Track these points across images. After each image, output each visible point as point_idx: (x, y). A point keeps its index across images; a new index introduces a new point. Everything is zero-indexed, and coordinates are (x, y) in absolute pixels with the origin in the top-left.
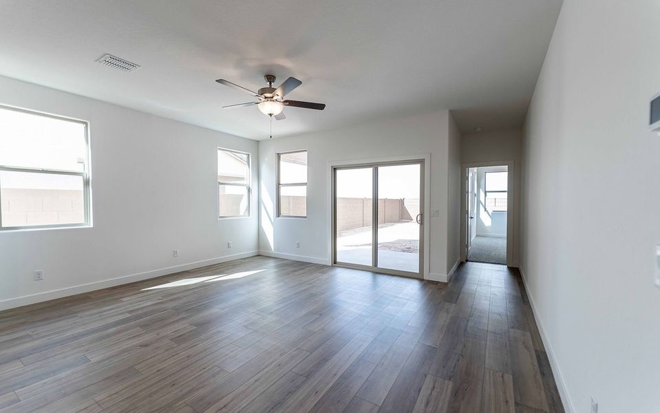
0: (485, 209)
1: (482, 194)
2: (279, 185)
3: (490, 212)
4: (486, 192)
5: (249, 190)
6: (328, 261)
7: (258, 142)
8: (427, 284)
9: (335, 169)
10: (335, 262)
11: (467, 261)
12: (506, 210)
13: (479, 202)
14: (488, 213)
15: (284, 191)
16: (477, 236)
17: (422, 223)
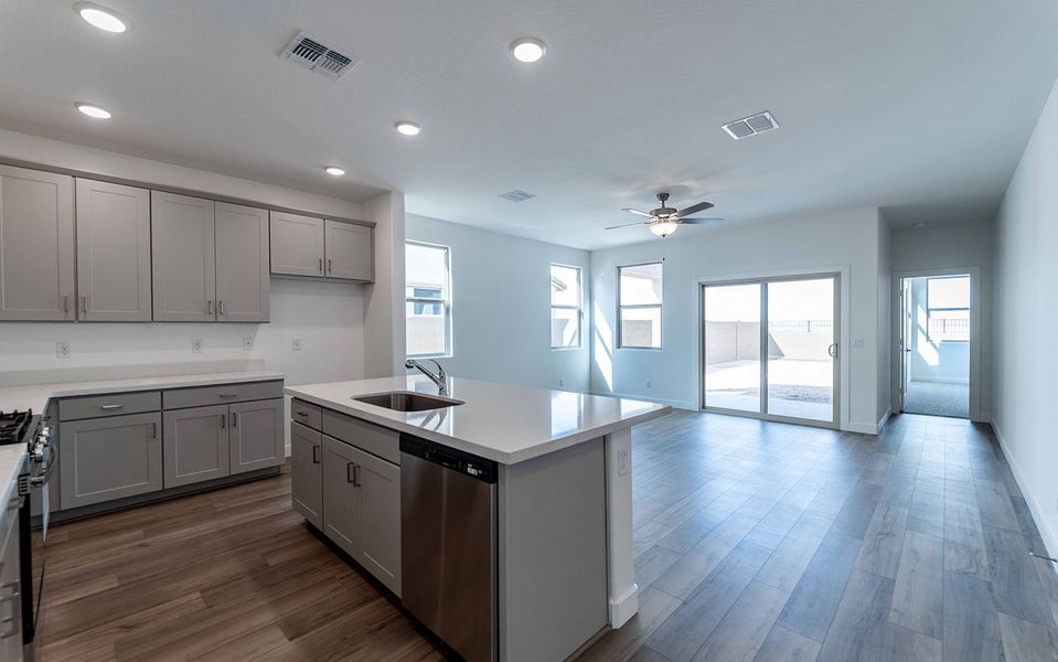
0: (928, 337)
1: (921, 314)
2: (619, 307)
3: (937, 343)
4: (928, 311)
5: (580, 314)
6: (694, 405)
7: (590, 252)
8: (845, 435)
9: (703, 286)
10: (704, 407)
11: (902, 412)
12: (968, 339)
13: (915, 327)
14: (934, 345)
15: (626, 315)
16: (912, 380)
17: (837, 356)
